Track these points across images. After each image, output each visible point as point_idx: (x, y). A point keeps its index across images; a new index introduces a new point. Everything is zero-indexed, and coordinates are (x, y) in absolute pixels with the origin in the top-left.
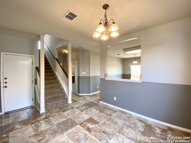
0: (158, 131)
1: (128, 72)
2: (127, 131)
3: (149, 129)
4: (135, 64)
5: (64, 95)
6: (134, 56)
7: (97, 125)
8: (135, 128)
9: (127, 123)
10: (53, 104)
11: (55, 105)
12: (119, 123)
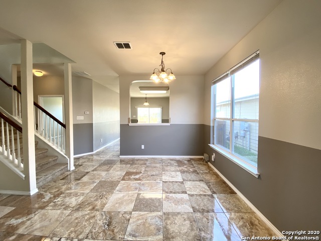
0: (186, 162)
1: (134, 116)
2: (169, 168)
3: (180, 163)
4: (145, 107)
5: (56, 158)
6: (145, 96)
7: (141, 174)
8: (171, 165)
9: (164, 164)
10: (47, 176)
11: (50, 177)
12: (158, 166)
